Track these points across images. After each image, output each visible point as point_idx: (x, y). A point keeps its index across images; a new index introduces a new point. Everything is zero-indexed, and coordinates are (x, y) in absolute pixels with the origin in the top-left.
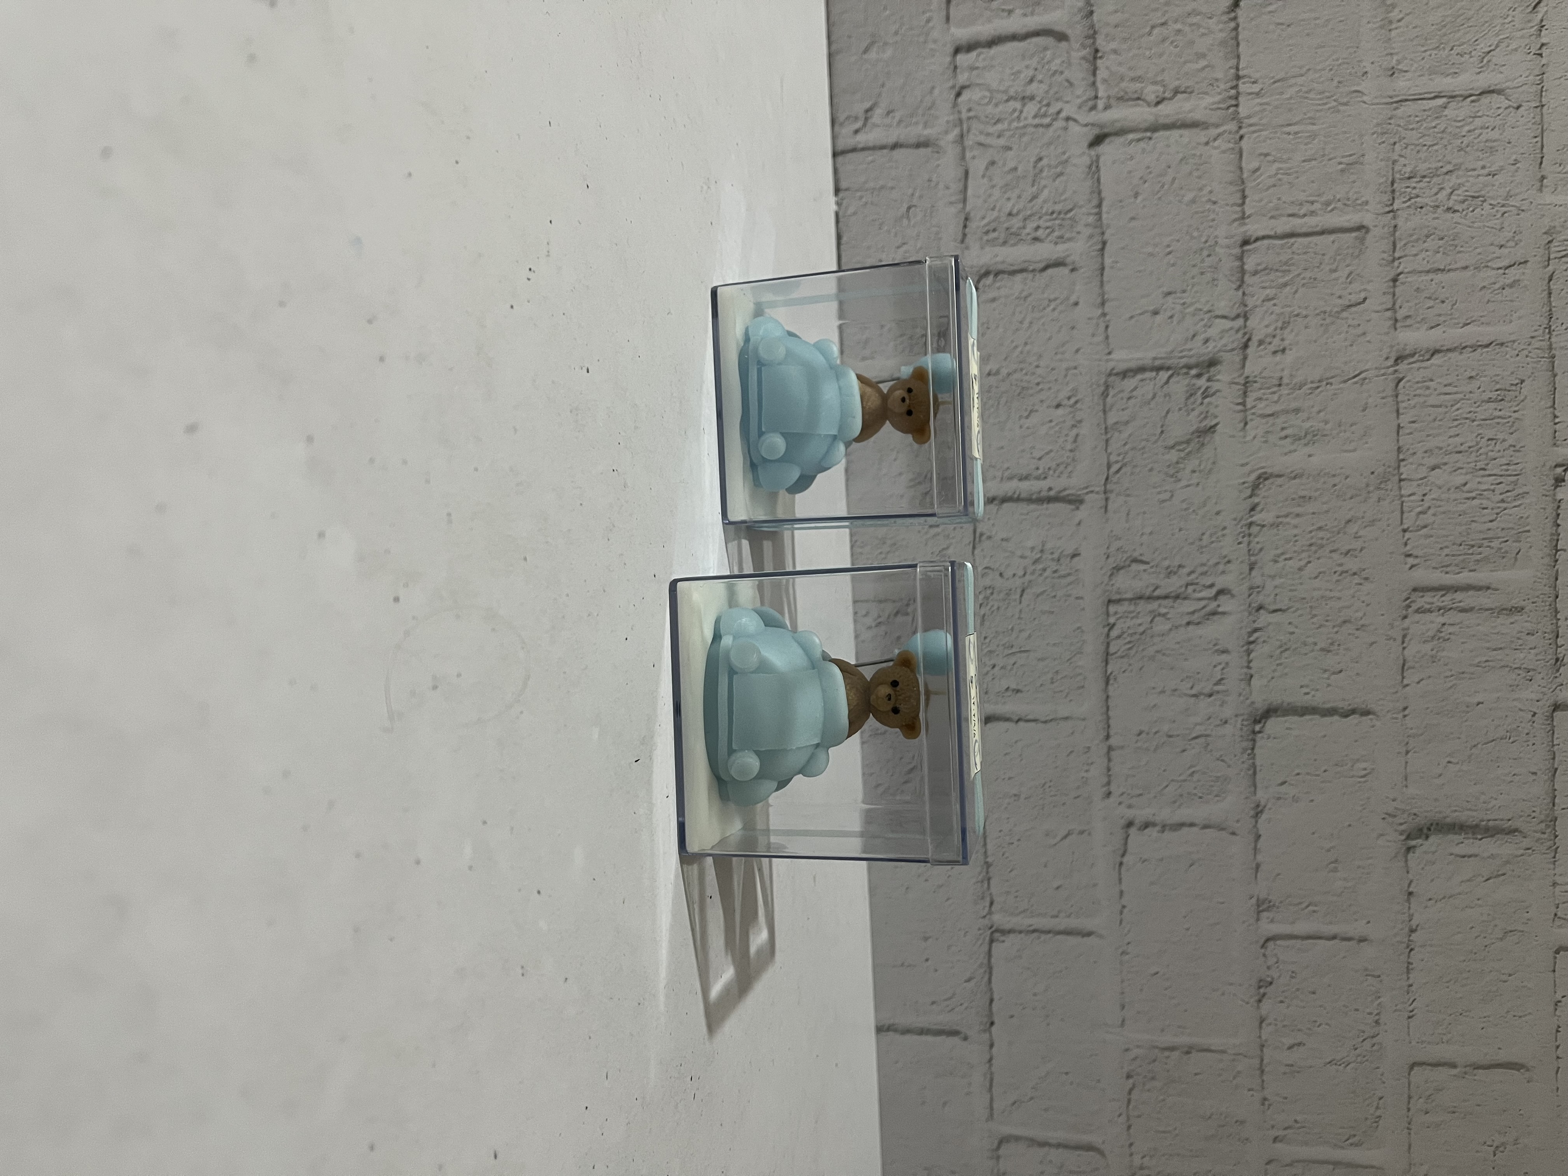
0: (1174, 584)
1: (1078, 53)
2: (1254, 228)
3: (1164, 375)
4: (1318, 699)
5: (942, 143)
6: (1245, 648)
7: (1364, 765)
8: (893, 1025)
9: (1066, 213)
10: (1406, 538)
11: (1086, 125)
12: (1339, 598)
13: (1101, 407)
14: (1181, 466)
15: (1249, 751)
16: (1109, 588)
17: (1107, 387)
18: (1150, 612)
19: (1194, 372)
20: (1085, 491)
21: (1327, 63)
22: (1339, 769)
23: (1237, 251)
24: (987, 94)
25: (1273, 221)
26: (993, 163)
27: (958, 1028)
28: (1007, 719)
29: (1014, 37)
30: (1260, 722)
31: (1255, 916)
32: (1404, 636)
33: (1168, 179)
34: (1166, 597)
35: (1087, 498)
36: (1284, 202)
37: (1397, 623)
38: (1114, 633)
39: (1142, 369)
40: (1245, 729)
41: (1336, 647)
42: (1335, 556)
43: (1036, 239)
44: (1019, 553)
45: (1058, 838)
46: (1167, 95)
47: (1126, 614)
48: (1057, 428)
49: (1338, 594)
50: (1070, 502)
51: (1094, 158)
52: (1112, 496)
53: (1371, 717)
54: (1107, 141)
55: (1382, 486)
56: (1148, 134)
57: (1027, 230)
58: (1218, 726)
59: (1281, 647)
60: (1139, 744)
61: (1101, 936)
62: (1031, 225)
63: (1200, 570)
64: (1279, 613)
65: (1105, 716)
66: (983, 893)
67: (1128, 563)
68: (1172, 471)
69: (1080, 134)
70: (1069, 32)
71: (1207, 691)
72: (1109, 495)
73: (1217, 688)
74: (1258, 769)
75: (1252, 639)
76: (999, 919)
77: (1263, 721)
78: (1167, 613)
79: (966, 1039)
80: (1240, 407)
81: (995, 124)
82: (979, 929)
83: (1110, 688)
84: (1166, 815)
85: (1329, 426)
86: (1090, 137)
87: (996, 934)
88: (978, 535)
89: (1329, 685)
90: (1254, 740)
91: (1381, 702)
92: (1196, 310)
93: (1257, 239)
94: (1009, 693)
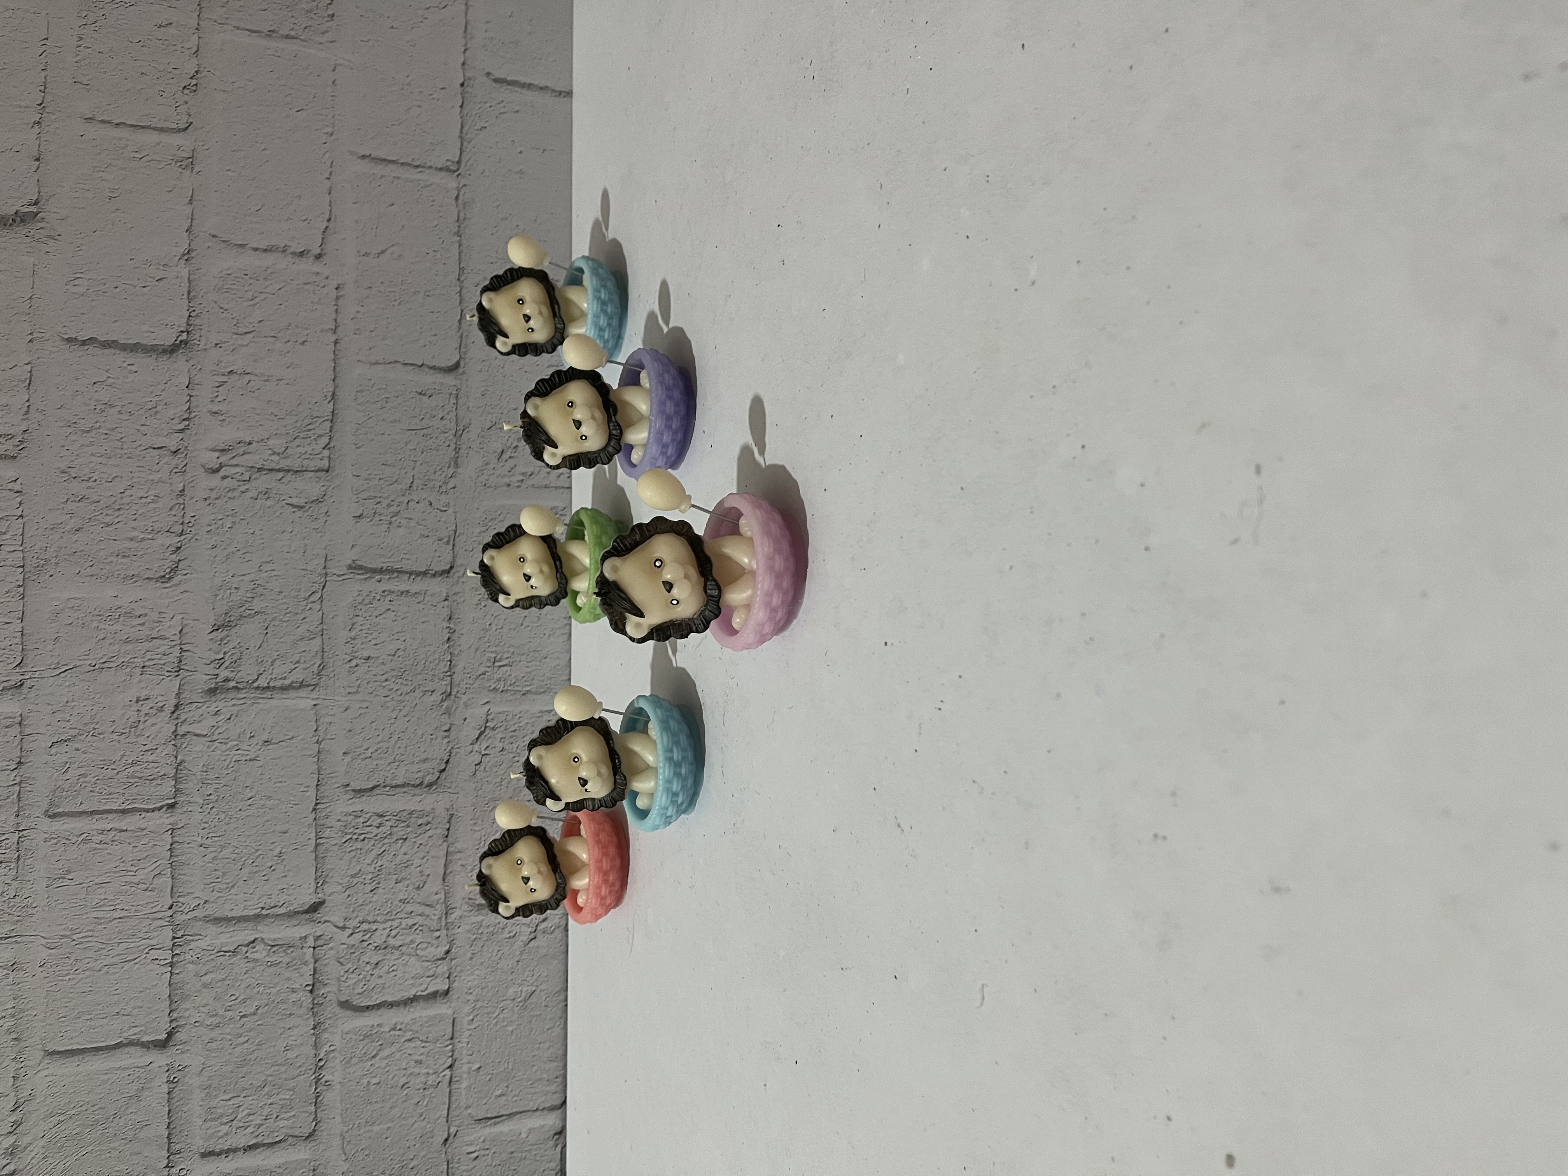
0: (263, 482)
1: (330, 991)
2: (163, 820)
3: (262, 682)
4: (120, 358)
5: (465, 907)
6: (193, 415)
7: (76, 289)
8: (556, 96)
9: (351, 838)
10: (21, 509)
11: (325, 921)
12: (92, 455)
13: (326, 654)
14: (249, 595)
15: (193, 314)
16: (326, 483)
17: (319, 674)
18: (288, 457)
19: (232, 684)
20: (345, 577)
21: (81, 976)
22: (102, 288)
23: (181, 799)
24: (418, 952)
25: (143, 826)
26: (418, 888)
27: (494, 85)
28: (432, 368)
29: (391, 1005)
30: (181, 341)
31: (195, 153)
32: (27, 412)
33: (246, 870)
34: (271, 470)
35: (344, 570)
36: (129, 844)
37: (35, 426)
38: (325, 440)
39: (284, 689)
40: (197, 336)
41: (98, 407)
42: (96, 498)
43: (382, 816)
44: (412, 524)
45: (389, 252)
46: (245, 949)
47: (312, 457)
48: (371, 637)
49: (94, 459)
50: (361, 567)
51: (319, 890)
52: (320, 570)
53: (66, 337)
54: (306, 908)
55: (42, 562)
56: (264, 912)
57: (389, 823)
58: (225, 342)
59: (156, 412)
60: (306, 332)
61: (352, 153)
62: (385, 829)
63: (236, 494)
64: (156, 446)
65: (337, 362)
66: (464, 208)
67: (308, 506)
68: (260, 589)
69: (334, 913)
70: (338, 1009)
71: (234, 377)
72: (324, 572)
73: (225, 379)
74: (185, 296)
75: (187, 423)
76: (451, 183)
77: (177, 342)
78: (270, 455)
79: (488, 74)
80: (185, 647)
81: (414, 925)
82: (470, 175)
83: (331, 389)
84: (282, 262)
85: (95, 624)
86: (322, 910)
87: (453, 169)
88: (451, 543)
89: (107, 371)
90: (188, 325)
91: (55, 349)
92: (226, 744)
93: (162, 807)
94: (429, 393)
